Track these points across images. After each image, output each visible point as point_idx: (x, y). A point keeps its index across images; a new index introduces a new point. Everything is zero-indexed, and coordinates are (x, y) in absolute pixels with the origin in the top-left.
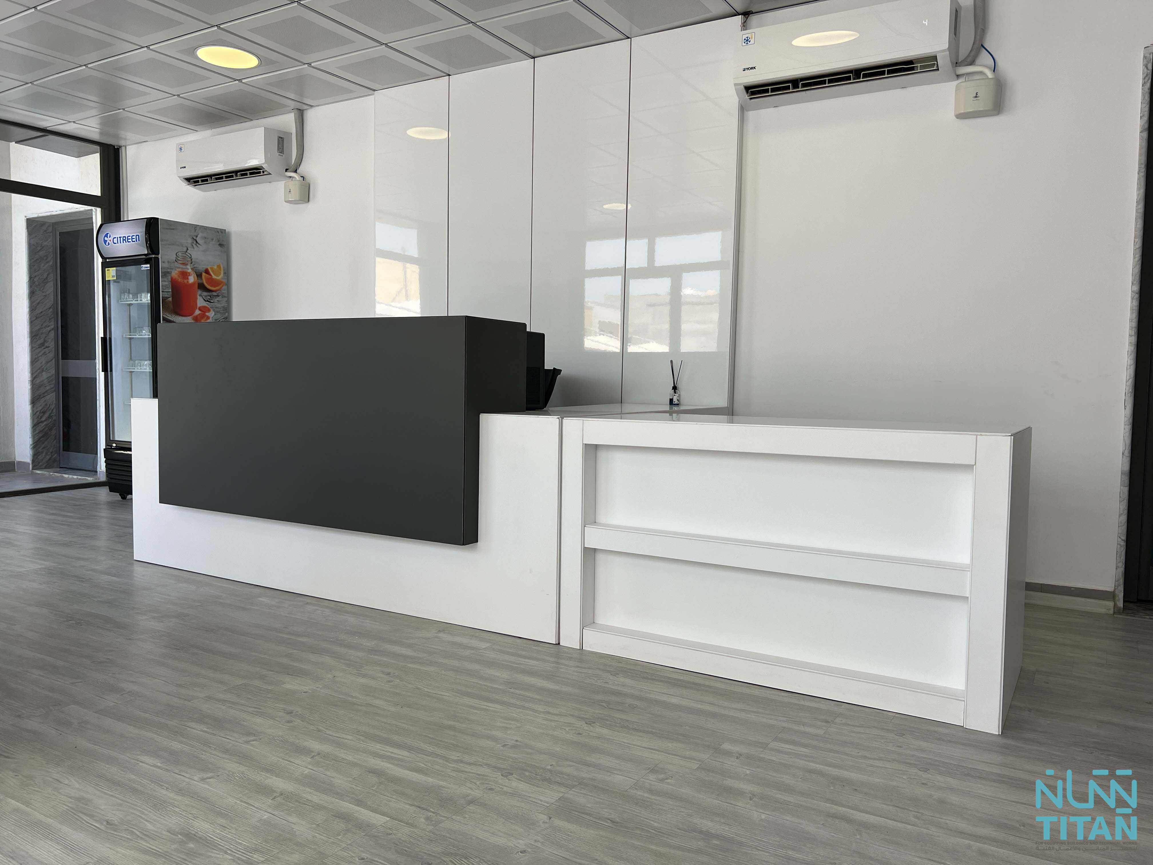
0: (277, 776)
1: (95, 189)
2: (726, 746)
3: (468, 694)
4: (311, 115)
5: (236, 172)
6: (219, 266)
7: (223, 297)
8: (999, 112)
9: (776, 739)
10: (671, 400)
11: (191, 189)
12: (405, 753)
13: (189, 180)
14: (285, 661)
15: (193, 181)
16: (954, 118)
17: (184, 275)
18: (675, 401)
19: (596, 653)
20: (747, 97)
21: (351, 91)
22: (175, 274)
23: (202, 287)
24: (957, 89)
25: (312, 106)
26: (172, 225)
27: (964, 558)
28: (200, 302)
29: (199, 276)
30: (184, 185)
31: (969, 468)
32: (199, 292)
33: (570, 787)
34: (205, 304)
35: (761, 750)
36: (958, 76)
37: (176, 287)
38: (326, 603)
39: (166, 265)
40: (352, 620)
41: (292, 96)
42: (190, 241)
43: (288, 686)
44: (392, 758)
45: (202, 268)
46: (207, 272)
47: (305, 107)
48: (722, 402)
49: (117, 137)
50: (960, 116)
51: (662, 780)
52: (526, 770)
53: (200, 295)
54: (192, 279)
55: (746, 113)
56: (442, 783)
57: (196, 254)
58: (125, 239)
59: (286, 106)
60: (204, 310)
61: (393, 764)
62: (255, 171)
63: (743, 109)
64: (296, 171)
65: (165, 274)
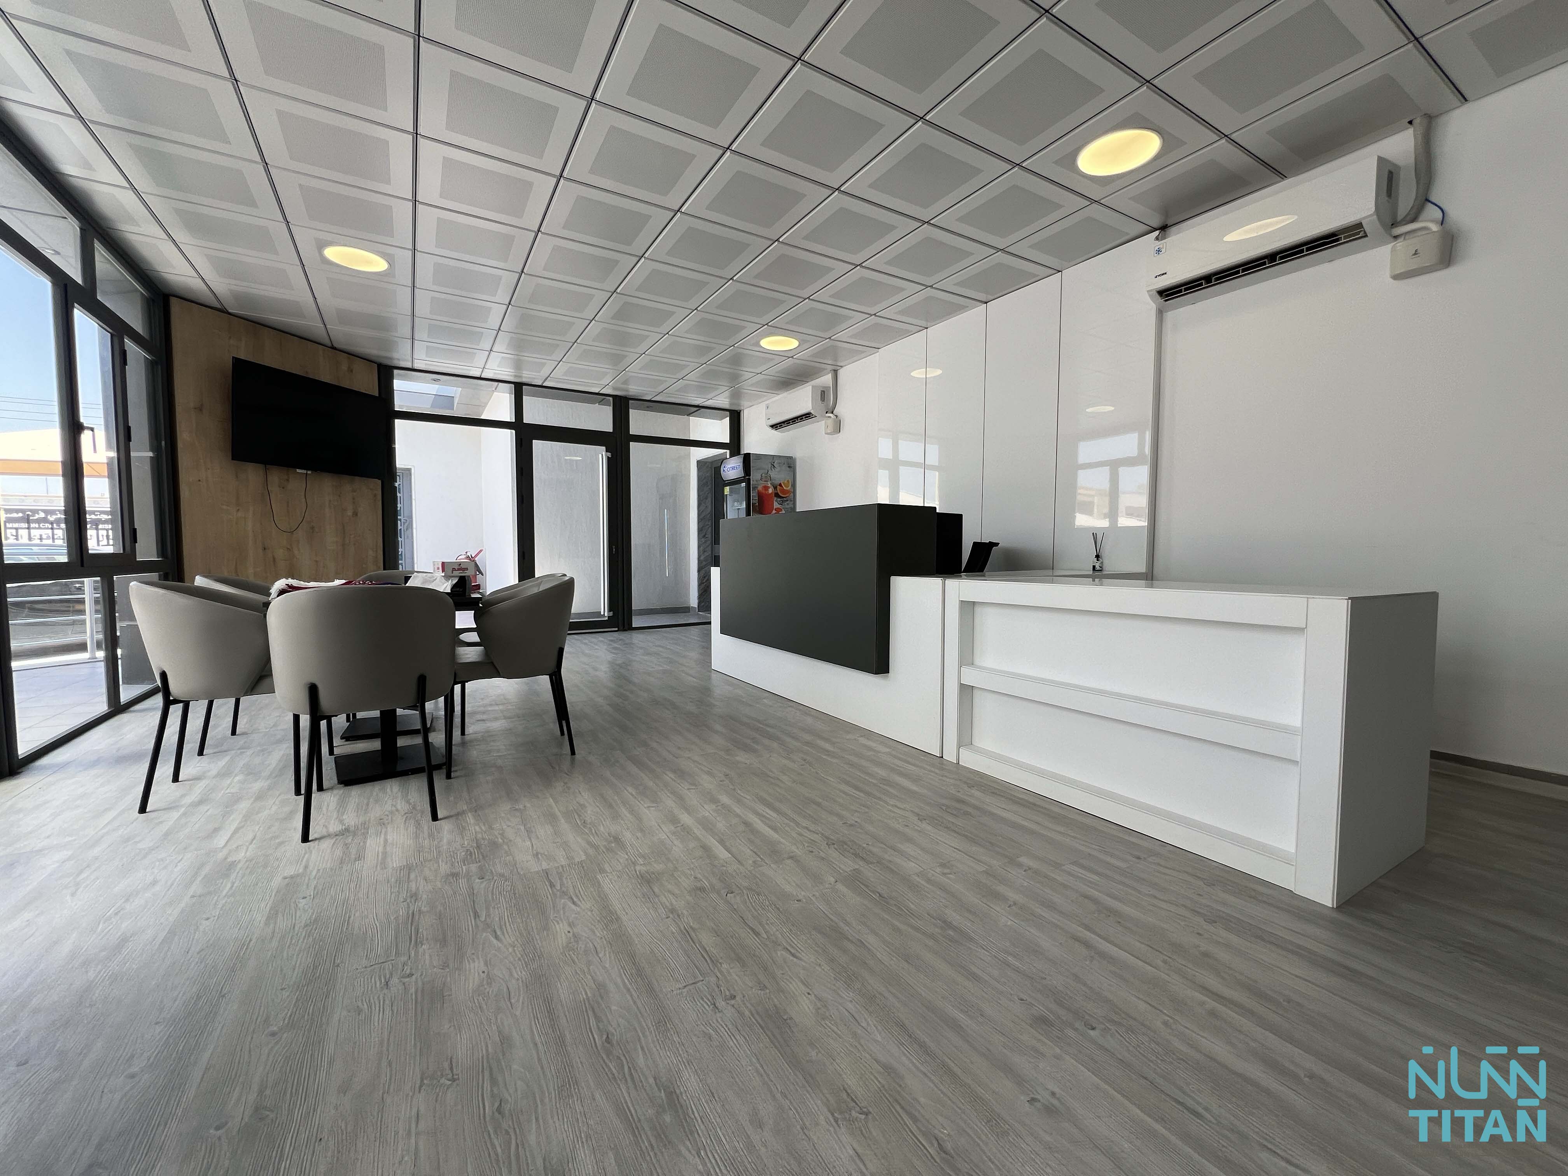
0: (689, 814)
1: (726, 439)
2: (1023, 860)
3: (847, 783)
4: (842, 373)
5: (797, 418)
6: (788, 481)
7: (791, 501)
8: (1449, 261)
9: (1074, 863)
10: (1094, 567)
11: (773, 431)
12: (775, 815)
13: (772, 426)
14: (748, 741)
15: (774, 426)
16: (1392, 280)
17: (766, 488)
18: (1098, 568)
19: (968, 768)
20: (1160, 300)
21: (863, 352)
22: (760, 488)
23: (777, 495)
24: (1393, 250)
25: (841, 367)
26: (759, 457)
27: (1295, 721)
28: (776, 505)
29: (775, 488)
30: (770, 429)
31: (1300, 630)
32: (775, 499)
33: (868, 863)
34: (779, 506)
35: (1053, 868)
36: (1396, 237)
37: (761, 496)
38: (801, 707)
39: (755, 482)
40: (809, 720)
41: (830, 362)
42: (770, 466)
43: (738, 758)
44: (764, 816)
45: (777, 482)
46: (780, 485)
47: (839, 368)
48: (1142, 568)
49: (739, 405)
50: (1396, 277)
51: (944, 874)
52: (846, 844)
53: (776, 501)
54: (770, 491)
55: (1165, 314)
56: (782, 840)
57: (773, 474)
58: (733, 468)
59: (825, 369)
60: (778, 510)
61: (762, 821)
62: (807, 416)
63: (1160, 313)
64: (832, 413)
65: (754, 488)
